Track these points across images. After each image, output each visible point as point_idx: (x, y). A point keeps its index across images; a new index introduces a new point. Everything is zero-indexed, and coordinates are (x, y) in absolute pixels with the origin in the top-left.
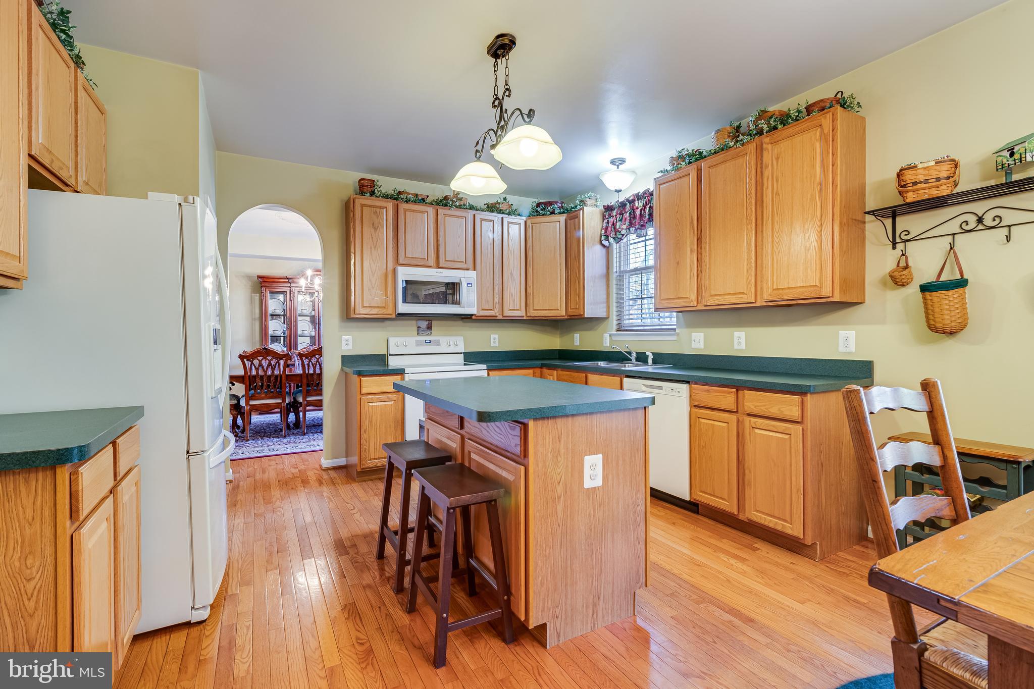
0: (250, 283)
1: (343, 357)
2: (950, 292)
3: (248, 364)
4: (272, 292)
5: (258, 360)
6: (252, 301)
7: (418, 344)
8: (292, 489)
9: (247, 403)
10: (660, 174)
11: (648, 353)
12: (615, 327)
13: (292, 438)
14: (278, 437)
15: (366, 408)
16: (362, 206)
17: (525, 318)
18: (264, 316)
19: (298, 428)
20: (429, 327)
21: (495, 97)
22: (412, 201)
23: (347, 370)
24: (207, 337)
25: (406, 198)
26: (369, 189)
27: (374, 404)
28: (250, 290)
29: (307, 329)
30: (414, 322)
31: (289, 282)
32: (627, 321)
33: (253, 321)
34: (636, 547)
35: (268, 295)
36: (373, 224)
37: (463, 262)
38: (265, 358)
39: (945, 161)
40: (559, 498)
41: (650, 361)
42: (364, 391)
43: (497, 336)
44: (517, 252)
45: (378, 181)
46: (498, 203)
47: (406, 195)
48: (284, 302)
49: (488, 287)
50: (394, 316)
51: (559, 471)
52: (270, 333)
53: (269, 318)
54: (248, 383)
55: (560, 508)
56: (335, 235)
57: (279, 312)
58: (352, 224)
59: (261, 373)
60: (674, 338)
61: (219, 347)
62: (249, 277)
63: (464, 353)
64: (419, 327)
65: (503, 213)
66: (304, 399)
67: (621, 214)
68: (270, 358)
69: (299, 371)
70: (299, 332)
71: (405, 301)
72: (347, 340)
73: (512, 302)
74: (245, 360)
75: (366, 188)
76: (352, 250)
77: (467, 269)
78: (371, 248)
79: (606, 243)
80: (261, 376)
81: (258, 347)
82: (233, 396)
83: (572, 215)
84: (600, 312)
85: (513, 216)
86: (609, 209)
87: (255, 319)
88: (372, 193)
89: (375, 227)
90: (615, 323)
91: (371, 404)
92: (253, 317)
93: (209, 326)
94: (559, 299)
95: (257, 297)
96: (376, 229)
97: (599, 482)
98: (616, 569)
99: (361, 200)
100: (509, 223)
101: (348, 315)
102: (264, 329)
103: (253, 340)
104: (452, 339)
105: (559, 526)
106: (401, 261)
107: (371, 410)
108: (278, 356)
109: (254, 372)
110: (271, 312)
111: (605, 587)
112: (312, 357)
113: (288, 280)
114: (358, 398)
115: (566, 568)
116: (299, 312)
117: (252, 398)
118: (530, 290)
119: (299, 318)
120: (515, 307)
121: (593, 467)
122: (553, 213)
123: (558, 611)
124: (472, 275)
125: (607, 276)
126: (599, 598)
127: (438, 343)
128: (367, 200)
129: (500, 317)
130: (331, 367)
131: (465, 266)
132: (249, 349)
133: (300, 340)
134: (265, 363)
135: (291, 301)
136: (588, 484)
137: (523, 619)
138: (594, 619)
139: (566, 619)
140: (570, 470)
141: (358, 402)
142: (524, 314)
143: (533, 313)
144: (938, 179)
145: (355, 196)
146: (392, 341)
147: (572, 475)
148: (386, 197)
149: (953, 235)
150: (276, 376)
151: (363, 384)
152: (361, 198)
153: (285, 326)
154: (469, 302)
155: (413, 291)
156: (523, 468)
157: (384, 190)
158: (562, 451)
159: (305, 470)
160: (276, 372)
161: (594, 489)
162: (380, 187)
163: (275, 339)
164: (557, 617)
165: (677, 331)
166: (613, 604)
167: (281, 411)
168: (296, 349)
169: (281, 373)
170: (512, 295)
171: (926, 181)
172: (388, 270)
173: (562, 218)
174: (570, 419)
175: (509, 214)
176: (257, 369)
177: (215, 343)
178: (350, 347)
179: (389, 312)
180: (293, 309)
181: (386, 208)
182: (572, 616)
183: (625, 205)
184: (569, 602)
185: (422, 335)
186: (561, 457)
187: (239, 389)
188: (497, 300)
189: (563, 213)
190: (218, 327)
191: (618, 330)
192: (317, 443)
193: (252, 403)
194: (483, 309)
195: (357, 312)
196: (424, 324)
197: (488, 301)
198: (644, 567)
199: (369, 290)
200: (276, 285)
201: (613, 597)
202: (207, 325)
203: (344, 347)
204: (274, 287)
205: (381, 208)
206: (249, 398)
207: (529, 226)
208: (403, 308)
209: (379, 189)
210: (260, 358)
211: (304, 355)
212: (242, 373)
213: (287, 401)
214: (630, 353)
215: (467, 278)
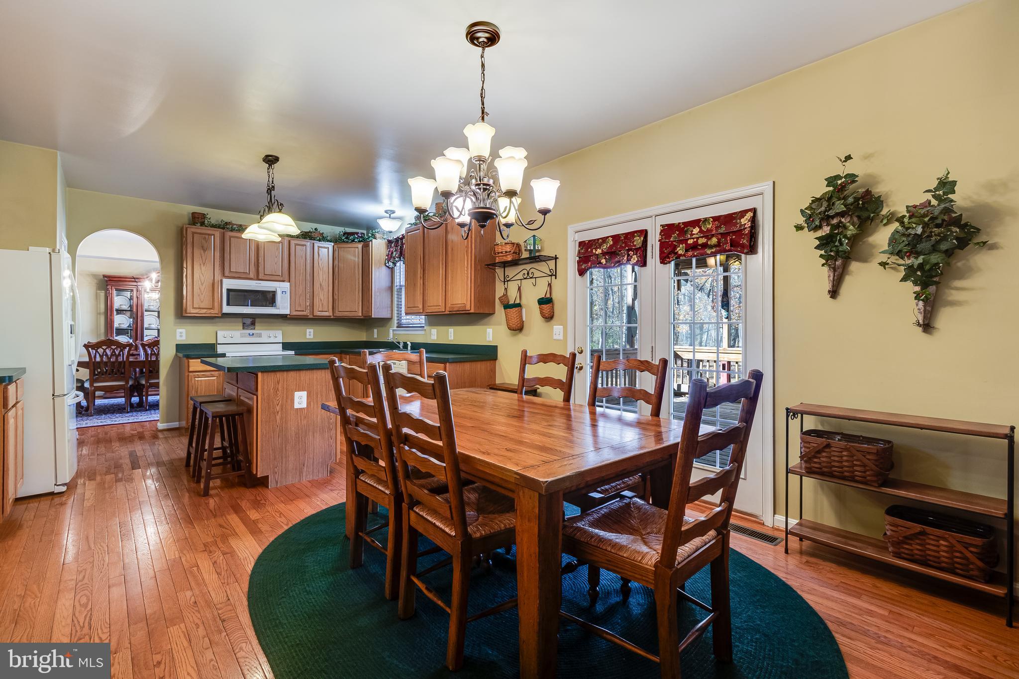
0: (96, 281)
1: (177, 345)
2: (511, 310)
3: (93, 352)
4: (117, 290)
5: (103, 348)
6: (97, 297)
7: (242, 336)
8: (130, 441)
9: (91, 385)
10: (409, 225)
11: (408, 343)
12: (396, 325)
13: (135, 414)
14: (121, 413)
15: (193, 382)
16: (193, 233)
17: (332, 317)
18: (109, 311)
19: (141, 407)
20: (253, 324)
21: (268, 187)
22: (237, 230)
23: (181, 355)
24: (66, 330)
25: (232, 228)
26: (200, 220)
27: (199, 379)
28: (95, 287)
29: (154, 323)
30: (240, 320)
31: (135, 281)
32: (405, 321)
33: (99, 316)
34: (329, 441)
35: (115, 292)
36: (202, 247)
37: (280, 276)
38: (109, 347)
39: (509, 243)
40: (278, 412)
41: (409, 348)
42: (191, 369)
43: (312, 331)
44: (326, 269)
45: (207, 214)
46: (310, 232)
47: (231, 226)
48: (131, 299)
49: (301, 294)
50: (220, 315)
51: (278, 399)
52: (115, 326)
53: (115, 313)
54: (92, 368)
55: (278, 418)
56: (171, 253)
57: (125, 307)
58: (184, 247)
59: (105, 359)
60: (423, 332)
61: (73, 335)
62: (94, 276)
63: (282, 343)
64: (244, 324)
65: (314, 240)
66: (147, 381)
67: (397, 246)
68: (113, 347)
69: (142, 357)
70: (146, 325)
71: (228, 304)
72: (181, 333)
73: (320, 305)
74: (90, 349)
75: (197, 219)
76: (185, 266)
77: (283, 281)
78: (201, 264)
79: (387, 265)
80: (105, 362)
81: (103, 338)
82: (78, 381)
83: (366, 243)
84: (385, 314)
85: (323, 242)
86: (390, 242)
87: (100, 314)
88: (203, 224)
89: (204, 249)
90: (396, 322)
91: (197, 379)
92: (98, 312)
93: (68, 323)
94: (357, 303)
95: (102, 294)
96: (205, 251)
97: (304, 405)
98: (315, 451)
99: (193, 229)
100: (319, 247)
101: (181, 314)
102: (109, 323)
103: (97, 332)
104: (272, 333)
105: (278, 426)
106: (227, 274)
107: (196, 382)
108: (122, 346)
109: (98, 359)
110: (117, 308)
111: (307, 460)
112: (154, 347)
113: (135, 279)
114: (187, 374)
115: (282, 448)
116: (145, 307)
117: (97, 381)
118: (336, 297)
119: (146, 313)
120: (323, 308)
121: (301, 397)
122: (353, 241)
123: (276, 470)
124: (287, 285)
125: (391, 288)
126: (304, 465)
127: (260, 336)
128: (198, 229)
129: (311, 317)
130: (167, 355)
131: (282, 279)
132: (94, 340)
133: (146, 332)
134: (109, 352)
135: (138, 298)
136: (297, 406)
137: (255, 473)
138: (300, 476)
139: (282, 473)
140: (285, 399)
141: (186, 377)
142: (331, 314)
143: (338, 314)
144: (506, 252)
145: (187, 226)
146: (220, 334)
147: (286, 401)
148: (213, 226)
149: (521, 280)
150: (120, 363)
151: (191, 364)
152: (193, 228)
153: (132, 320)
154: (283, 306)
155: (238, 297)
156: (255, 397)
157: (213, 222)
158: (280, 389)
159: (143, 432)
160: (120, 359)
161: (301, 409)
162: (209, 219)
163: (120, 332)
164: (276, 473)
165: (425, 328)
166: (313, 469)
167: (125, 392)
168: (142, 339)
169: (125, 360)
170: (321, 300)
171: (502, 253)
172: (215, 281)
173: (360, 246)
174: (285, 373)
175: (319, 240)
176: (101, 357)
177: (71, 333)
178: (184, 338)
179: (215, 312)
180: (139, 306)
181: (214, 235)
182: (286, 473)
183: (398, 241)
184: (284, 465)
185: (247, 329)
186: (279, 391)
187: (85, 374)
188: (308, 304)
189: (362, 241)
190: (73, 323)
191: (397, 327)
192: (155, 416)
193: (95, 385)
194: (296, 311)
195: (188, 311)
196: (249, 321)
197: (300, 305)
198: (335, 451)
199: (199, 295)
200: (121, 283)
201: (313, 466)
202: (67, 322)
203: (178, 338)
204: (120, 285)
205: (209, 235)
206: (92, 381)
207: (336, 249)
208: (227, 309)
209: (209, 220)
210: (104, 347)
211: (146, 345)
212: (87, 359)
213: (131, 383)
214: (399, 343)
215: (282, 289)
